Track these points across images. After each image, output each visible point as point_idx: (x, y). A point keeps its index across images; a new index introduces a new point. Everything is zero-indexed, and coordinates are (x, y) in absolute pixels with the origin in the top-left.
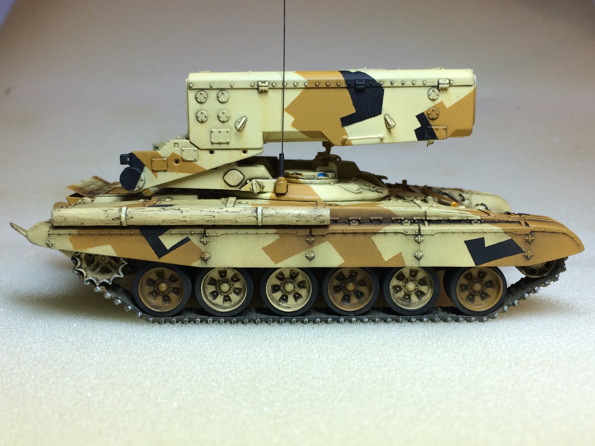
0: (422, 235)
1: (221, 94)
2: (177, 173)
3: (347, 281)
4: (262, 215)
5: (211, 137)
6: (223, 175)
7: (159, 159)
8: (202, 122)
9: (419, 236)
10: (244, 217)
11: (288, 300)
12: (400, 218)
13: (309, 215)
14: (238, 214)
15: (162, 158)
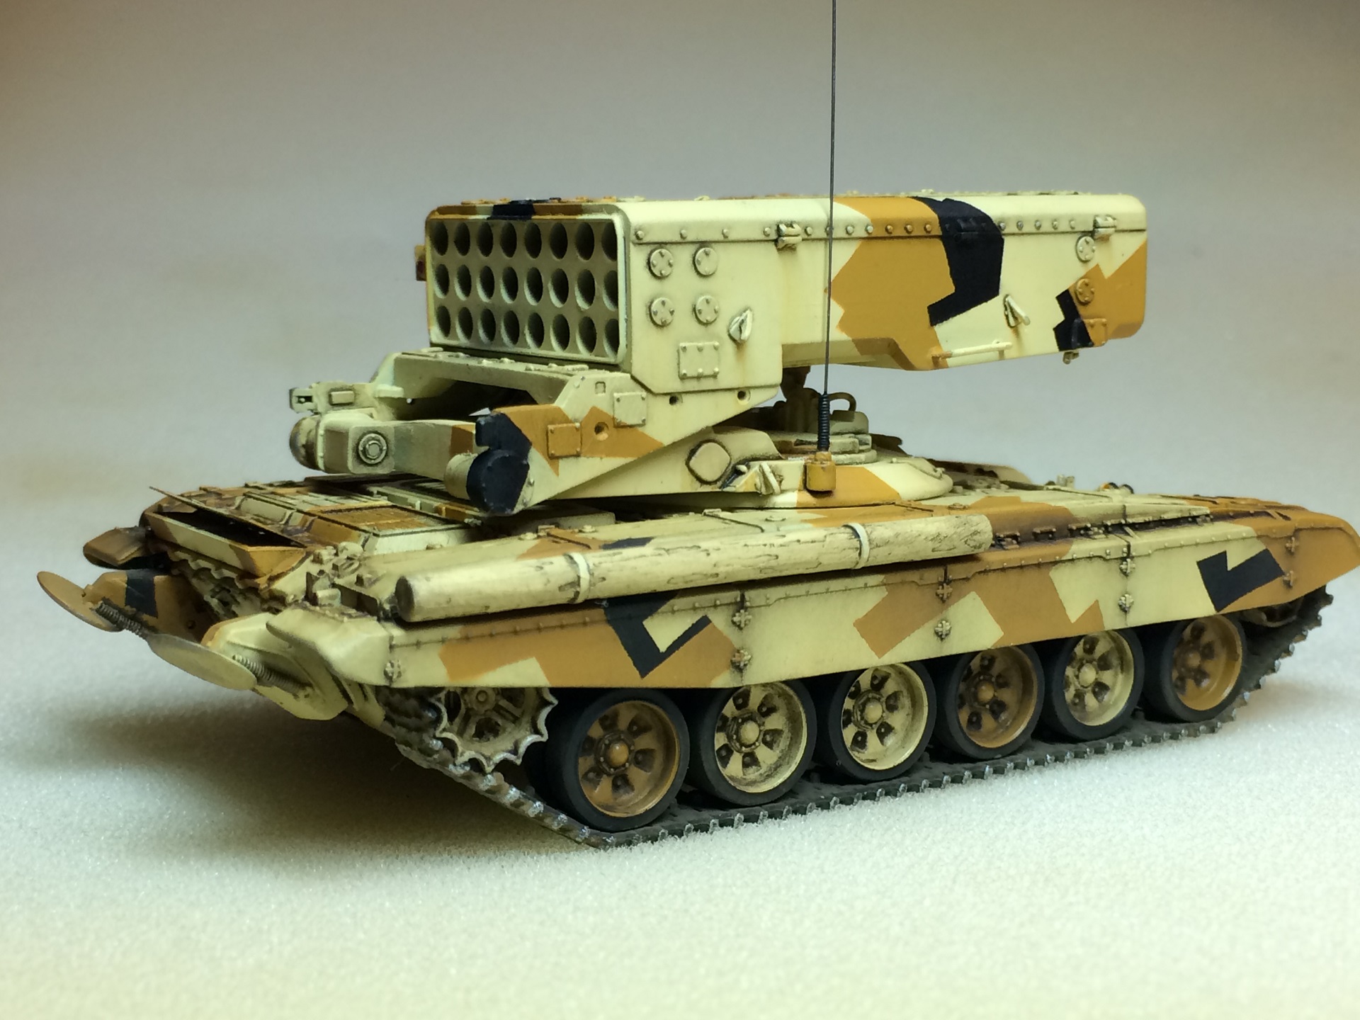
0: (1132, 558)
1: (704, 255)
2: (601, 458)
3: (977, 679)
4: (870, 541)
5: (679, 364)
6: (686, 457)
7: (565, 425)
8: (662, 326)
9: (1129, 560)
10: (836, 550)
11: (867, 744)
12: (1083, 525)
13: (955, 533)
14: (823, 546)
15: (571, 422)
